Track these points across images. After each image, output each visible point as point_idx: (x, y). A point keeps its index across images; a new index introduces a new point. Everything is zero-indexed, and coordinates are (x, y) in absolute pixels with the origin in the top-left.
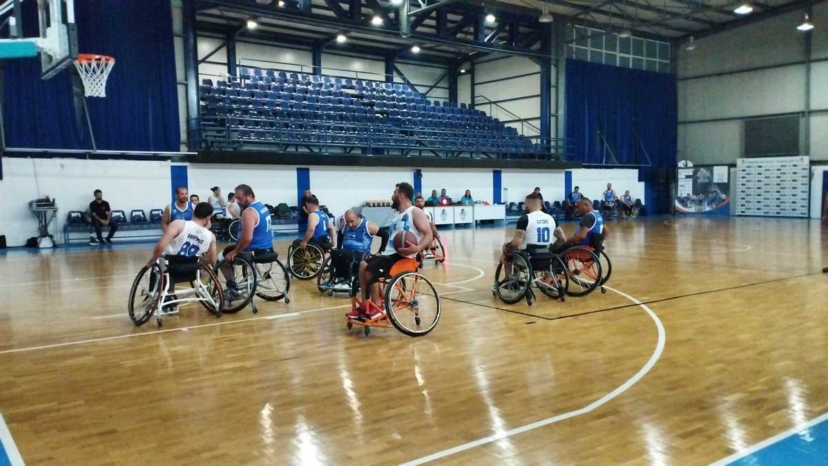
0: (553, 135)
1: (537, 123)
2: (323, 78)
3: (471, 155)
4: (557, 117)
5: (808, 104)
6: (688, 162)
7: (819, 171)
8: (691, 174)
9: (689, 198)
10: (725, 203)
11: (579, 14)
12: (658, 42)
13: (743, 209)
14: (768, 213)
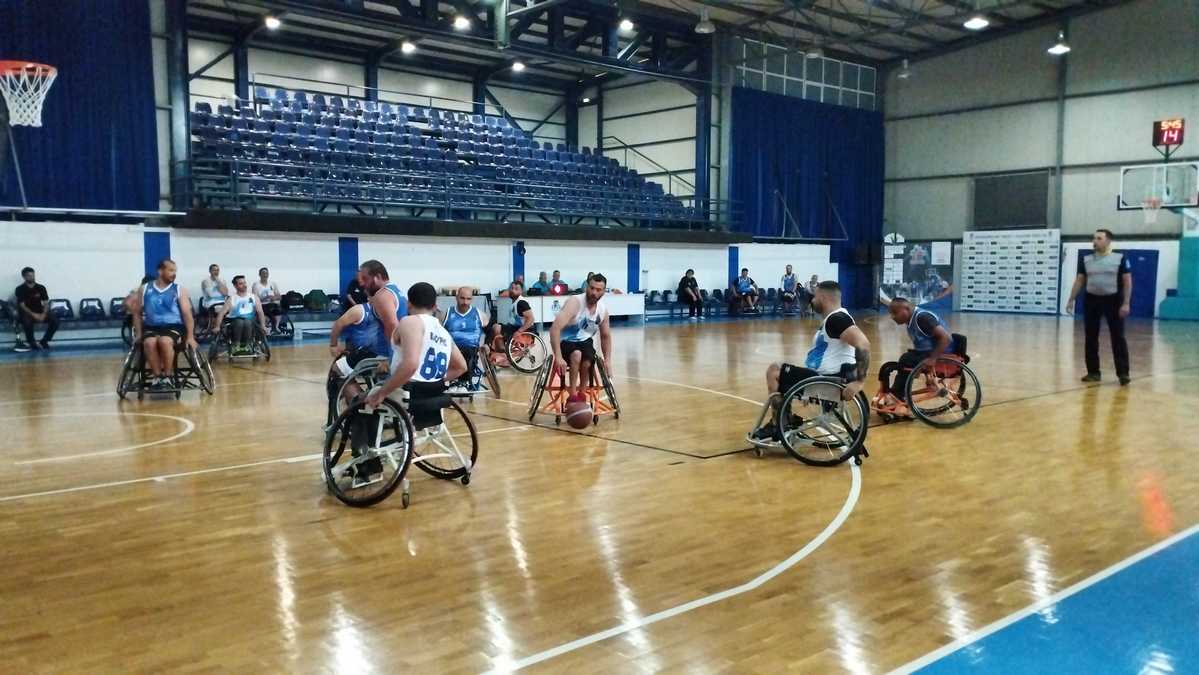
0: (713, 196)
1: (691, 178)
2: (380, 105)
3: (597, 223)
4: (718, 169)
5: (1060, 156)
6: (898, 236)
7: (1073, 249)
8: (902, 252)
9: (898, 286)
10: (947, 292)
11: (752, 23)
12: (859, 66)
13: (970, 301)
14: (1003, 307)
